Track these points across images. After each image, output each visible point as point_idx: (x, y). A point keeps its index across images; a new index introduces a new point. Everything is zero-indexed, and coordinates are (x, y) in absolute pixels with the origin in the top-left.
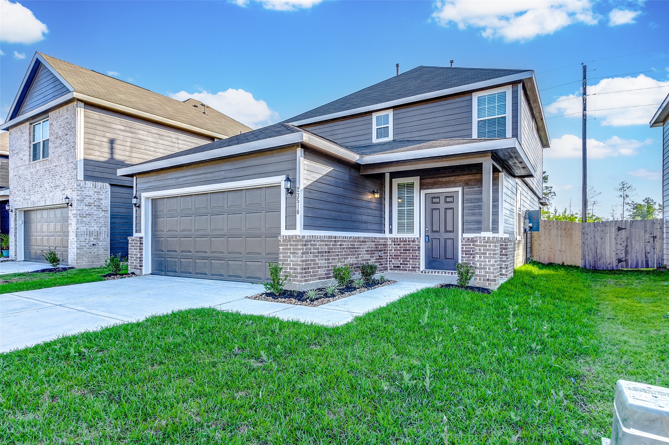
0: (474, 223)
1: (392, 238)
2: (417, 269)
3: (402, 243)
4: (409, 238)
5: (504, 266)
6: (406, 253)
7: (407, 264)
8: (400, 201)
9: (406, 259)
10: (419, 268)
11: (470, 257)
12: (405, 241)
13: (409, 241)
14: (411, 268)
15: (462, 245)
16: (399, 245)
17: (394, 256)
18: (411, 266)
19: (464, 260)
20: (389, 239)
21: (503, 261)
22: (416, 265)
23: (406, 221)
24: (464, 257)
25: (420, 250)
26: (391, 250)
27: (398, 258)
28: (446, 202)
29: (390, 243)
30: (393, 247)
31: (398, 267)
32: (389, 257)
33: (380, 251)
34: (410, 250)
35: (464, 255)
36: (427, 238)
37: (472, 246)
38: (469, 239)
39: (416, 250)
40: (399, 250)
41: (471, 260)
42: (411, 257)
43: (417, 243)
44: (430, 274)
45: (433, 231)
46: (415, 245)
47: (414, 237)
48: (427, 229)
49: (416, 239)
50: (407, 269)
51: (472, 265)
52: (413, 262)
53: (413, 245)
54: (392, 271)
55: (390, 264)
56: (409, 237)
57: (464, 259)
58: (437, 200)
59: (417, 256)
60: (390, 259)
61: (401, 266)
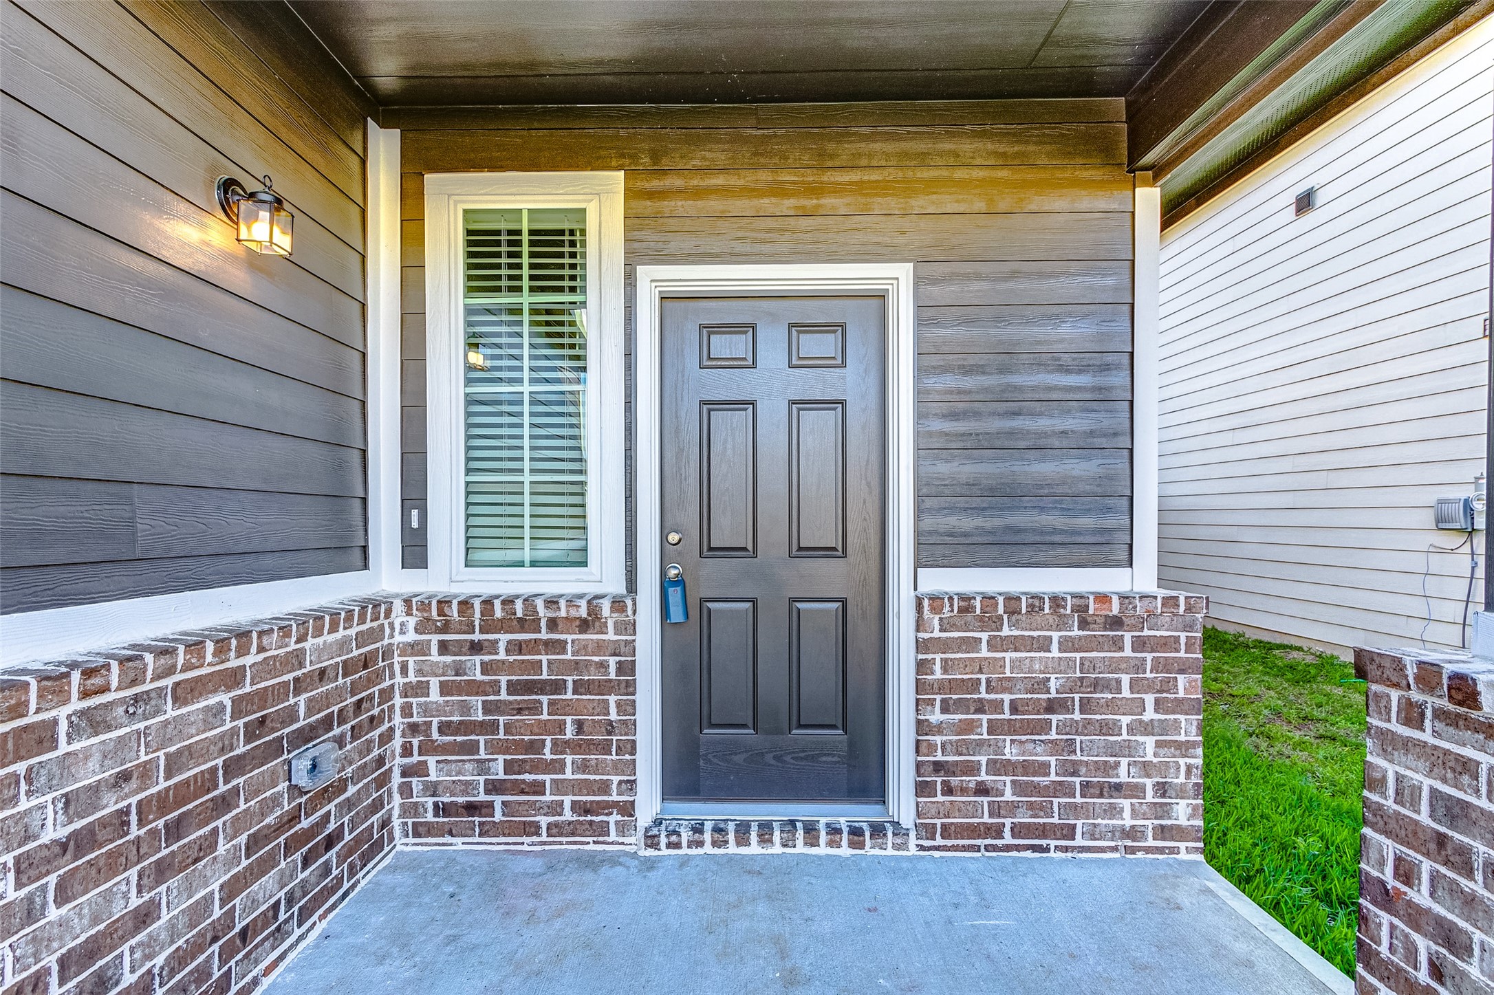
0: (985, 502)
1: (424, 606)
2: (615, 818)
3: (503, 638)
4: (552, 602)
5: (1182, 779)
6: (535, 708)
7: (538, 788)
8: (476, 358)
9: (535, 747)
10: (628, 809)
11: (969, 727)
12: (524, 624)
13: (553, 624)
14: (568, 815)
15: (921, 646)
16: (476, 648)
17: (444, 728)
18: (567, 800)
19: (932, 748)
20: (398, 606)
21: (1178, 745)
22: (605, 787)
23: (527, 478)
24: (939, 729)
25: (630, 688)
26: (421, 689)
27: (472, 748)
28: (798, 362)
29: (411, 637)
30: (434, 670)
31: (471, 808)
32: (397, 742)
33: (305, 737)
34: (558, 687)
35: (936, 716)
36: (675, 595)
37: (984, 653)
38: (966, 609)
39: (606, 687)
40: (475, 688)
41: (980, 743)
42: (570, 733)
43: (611, 636)
44: (708, 849)
45: (711, 551)
46: (600, 647)
47: (592, 589)
48: (674, 537)
49: (606, 610)
50: (544, 821)
51: (984, 777)
52: (583, 767)
53: (582, 648)
54: (428, 846)
55: (406, 790)
56: (551, 589)
57: (938, 739)
58: (735, 346)
59: (610, 728)
60: (407, 751)
61: (498, 800)
